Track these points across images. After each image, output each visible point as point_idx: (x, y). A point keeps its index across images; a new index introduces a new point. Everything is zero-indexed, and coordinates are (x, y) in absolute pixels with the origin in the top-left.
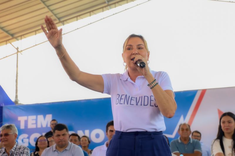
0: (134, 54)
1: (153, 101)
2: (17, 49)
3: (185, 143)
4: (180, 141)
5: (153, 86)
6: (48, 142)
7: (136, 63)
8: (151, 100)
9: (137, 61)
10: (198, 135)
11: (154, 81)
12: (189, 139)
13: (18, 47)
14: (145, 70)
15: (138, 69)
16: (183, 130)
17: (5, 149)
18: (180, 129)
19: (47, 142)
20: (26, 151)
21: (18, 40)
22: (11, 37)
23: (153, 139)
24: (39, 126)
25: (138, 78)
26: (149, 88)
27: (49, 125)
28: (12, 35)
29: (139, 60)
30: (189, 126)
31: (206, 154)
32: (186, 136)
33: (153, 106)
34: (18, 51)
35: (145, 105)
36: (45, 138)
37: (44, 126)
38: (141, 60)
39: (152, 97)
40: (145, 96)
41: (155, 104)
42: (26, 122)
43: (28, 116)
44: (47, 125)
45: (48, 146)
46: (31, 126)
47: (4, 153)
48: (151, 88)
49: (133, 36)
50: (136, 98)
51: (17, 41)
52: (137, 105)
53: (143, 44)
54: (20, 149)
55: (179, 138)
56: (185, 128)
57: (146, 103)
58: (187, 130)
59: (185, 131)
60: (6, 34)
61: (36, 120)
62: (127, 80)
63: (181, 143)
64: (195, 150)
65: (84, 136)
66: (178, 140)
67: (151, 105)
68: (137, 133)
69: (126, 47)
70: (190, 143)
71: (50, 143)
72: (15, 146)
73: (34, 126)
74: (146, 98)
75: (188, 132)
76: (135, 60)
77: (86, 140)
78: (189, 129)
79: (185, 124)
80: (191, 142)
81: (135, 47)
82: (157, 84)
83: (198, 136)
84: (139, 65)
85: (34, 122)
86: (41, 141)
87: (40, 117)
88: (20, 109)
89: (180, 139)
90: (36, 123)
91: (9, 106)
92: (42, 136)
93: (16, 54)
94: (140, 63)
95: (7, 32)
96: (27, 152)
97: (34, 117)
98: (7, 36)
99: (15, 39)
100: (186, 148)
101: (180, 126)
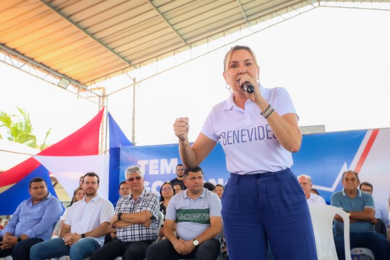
0: (241, 73)
1: (270, 131)
2: (134, 80)
3: (352, 196)
4: (344, 194)
5: (267, 114)
6: (174, 190)
7: (242, 87)
8: (267, 131)
9: (243, 84)
10: (369, 188)
11: (269, 107)
12: (358, 191)
13: (134, 78)
14: (255, 95)
15: (246, 93)
16: (347, 180)
17: (132, 195)
18: (344, 179)
19: (172, 190)
20: (154, 198)
21: (136, 68)
22: (128, 65)
23: (280, 180)
24: (162, 172)
25: (248, 102)
26: (262, 117)
27: (174, 172)
28: (129, 62)
29: (246, 82)
30: (356, 174)
31: (380, 213)
32: (352, 188)
33: (271, 138)
34: (135, 83)
35: (261, 138)
36: (171, 186)
37: (169, 172)
38: (249, 82)
39: (268, 126)
40: (258, 127)
41: (273, 135)
42: (147, 167)
43: (149, 159)
44: (172, 172)
45: (174, 194)
46: (153, 172)
47: (131, 199)
48: (266, 118)
49: (237, 48)
50: (248, 130)
51: (135, 70)
52: (251, 140)
53: (251, 58)
54: (148, 195)
55: (343, 190)
56: (350, 177)
57: (262, 137)
58: (353, 180)
59: (350, 181)
60: (122, 61)
61: (159, 164)
62: (232, 109)
63: (346, 197)
64: (366, 207)
65: (218, 185)
66: (342, 192)
67: (268, 138)
68: (258, 176)
69: (229, 64)
70: (358, 196)
71: (176, 191)
72: (143, 192)
73: (156, 172)
74: (261, 129)
75: (355, 182)
76: (241, 82)
77: (220, 190)
78: (356, 179)
79: (349, 173)
80: (360, 196)
81: (242, 64)
82: (272, 111)
83: (369, 190)
84: (245, 89)
85: (157, 167)
86: (165, 189)
87: (164, 161)
88: (140, 150)
89: (345, 191)
90: (159, 169)
91: (126, 147)
92: (166, 183)
93: (133, 86)
94: (246, 86)
95: (123, 58)
96: (155, 200)
97: (156, 161)
98: (124, 64)
99: (132, 67)
100: (353, 204)
101: (343, 175)
